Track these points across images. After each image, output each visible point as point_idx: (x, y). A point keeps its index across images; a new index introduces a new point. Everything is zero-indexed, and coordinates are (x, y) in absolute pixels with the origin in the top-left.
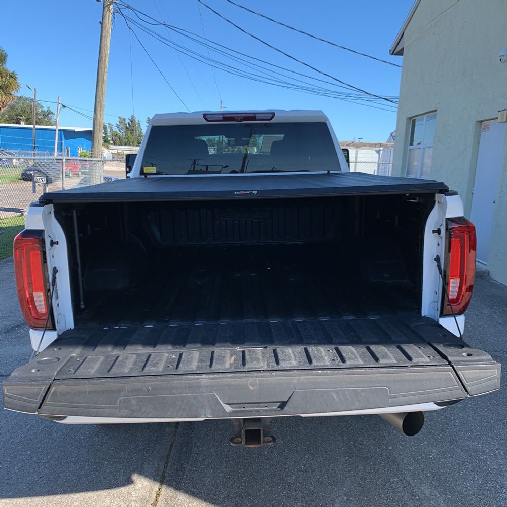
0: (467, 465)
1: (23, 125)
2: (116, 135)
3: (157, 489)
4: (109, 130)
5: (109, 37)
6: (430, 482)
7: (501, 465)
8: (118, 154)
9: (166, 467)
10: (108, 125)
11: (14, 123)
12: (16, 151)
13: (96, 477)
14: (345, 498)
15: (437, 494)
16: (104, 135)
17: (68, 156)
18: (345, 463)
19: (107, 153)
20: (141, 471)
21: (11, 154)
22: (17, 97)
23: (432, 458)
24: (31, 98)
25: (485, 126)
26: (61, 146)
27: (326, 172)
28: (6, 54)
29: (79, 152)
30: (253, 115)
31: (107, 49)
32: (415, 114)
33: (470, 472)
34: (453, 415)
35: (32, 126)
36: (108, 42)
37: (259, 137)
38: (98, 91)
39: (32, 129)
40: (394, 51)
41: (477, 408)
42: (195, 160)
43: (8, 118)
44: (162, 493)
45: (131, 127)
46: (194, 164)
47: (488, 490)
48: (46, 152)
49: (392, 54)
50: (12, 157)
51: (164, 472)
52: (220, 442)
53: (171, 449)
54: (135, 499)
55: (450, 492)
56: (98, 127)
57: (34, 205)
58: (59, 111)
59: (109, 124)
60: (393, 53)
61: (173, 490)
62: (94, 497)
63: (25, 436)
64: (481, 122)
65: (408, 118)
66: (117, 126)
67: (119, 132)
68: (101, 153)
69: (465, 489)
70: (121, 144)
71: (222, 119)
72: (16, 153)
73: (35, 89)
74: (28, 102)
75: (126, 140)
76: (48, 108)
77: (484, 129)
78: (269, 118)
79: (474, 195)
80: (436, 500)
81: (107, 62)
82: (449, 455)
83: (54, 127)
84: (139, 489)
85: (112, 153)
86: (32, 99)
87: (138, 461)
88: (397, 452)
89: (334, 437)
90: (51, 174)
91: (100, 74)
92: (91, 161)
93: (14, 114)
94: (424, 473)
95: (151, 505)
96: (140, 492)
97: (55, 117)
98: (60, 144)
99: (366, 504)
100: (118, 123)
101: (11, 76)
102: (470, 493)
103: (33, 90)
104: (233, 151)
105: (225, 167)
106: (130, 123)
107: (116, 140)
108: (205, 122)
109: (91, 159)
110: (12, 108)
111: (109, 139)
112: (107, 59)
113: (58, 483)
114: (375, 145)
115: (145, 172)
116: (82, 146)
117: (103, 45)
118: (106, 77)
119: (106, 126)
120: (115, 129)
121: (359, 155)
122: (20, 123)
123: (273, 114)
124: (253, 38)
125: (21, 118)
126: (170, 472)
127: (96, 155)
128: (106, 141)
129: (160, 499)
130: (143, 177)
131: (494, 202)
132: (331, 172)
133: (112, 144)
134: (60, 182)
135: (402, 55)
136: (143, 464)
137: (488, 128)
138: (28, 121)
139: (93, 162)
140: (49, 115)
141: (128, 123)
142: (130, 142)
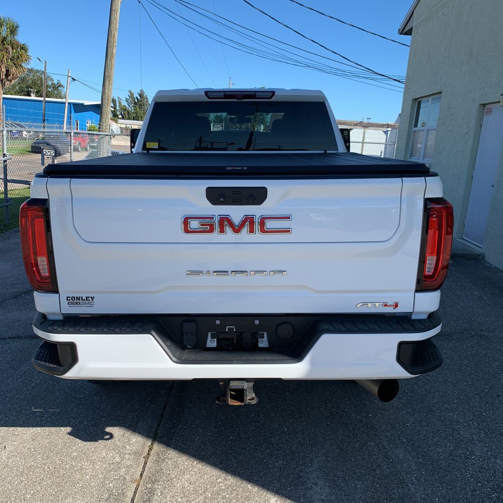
0: (440, 433)
1: (33, 97)
2: (125, 110)
3: (150, 444)
4: (118, 104)
5: (119, 11)
6: (404, 447)
7: (473, 434)
8: (126, 128)
9: (159, 425)
10: (117, 99)
11: (24, 95)
12: (26, 123)
13: (94, 431)
14: (324, 458)
15: (410, 458)
16: (113, 109)
17: (77, 129)
18: (326, 427)
19: (115, 127)
20: (136, 428)
21: (21, 126)
22: (28, 69)
23: (408, 426)
24: (42, 70)
25: (488, 109)
26: (71, 119)
27: (323, 152)
29: (88, 126)
30: (253, 93)
31: (116, 23)
32: (420, 96)
33: (442, 440)
34: (433, 388)
35: (42, 99)
36: (117, 16)
37: (267, 115)
38: (107, 66)
39: (41, 101)
41: (457, 382)
42: (201, 137)
43: (18, 90)
44: (154, 447)
45: (139, 102)
46: (200, 141)
47: (458, 456)
48: (55, 125)
49: (401, 34)
50: (22, 129)
51: (157, 429)
52: (211, 404)
53: (164, 408)
54: (128, 452)
55: (422, 456)
56: (106, 101)
57: (38, 176)
58: (68, 84)
59: (119, 98)
60: (402, 32)
61: (164, 445)
62: (91, 449)
63: (30, 393)
64: (484, 105)
65: (413, 99)
66: (127, 100)
67: (128, 106)
68: (108, 127)
69: (436, 454)
70: (129, 119)
71: (223, 96)
72: (26, 125)
73: (45, 62)
74: (38, 74)
75: (135, 115)
76: (58, 80)
77: (486, 112)
78: (269, 97)
79: (473, 178)
80: (408, 463)
81: (116, 36)
82: (425, 424)
83: (64, 100)
84: (133, 444)
85: (121, 128)
86: (42, 72)
87: (133, 418)
88: (376, 420)
89: (318, 404)
90: (59, 146)
91: (109, 48)
92: (99, 135)
93: (24, 86)
94: (400, 440)
95: (144, 457)
96: (134, 446)
97: (65, 90)
98: (70, 118)
99: (343, 464)
100: (128, 97)
101: (22, 48)
102: (441, 458)
103: (44, 62)
104: (241, 128)
105: (230, 144)
106: (139, 97)
107: (124, 114)
108: (207, 99)
109: (98, 133)
110: (23, 80)
111: (118, 113)
112: (116, 34)
113: (59, 435)
114: (382, 126)
115: (148, 147)
116: (91, 119)
117: (113, 18)
118: (114, 51)
119: (115, 100)
120: (124, 103)
121: (366, 135)
122: (30, 96)
123: (273, 93)
124: (262, 13)
125: (32, 90)
126: (162, 429)
127: (104, 130)
128: (115, 115)
129: (152, 452)
130: (146, 152)
131: (493, 186)
132: (328, 152)
133: (120, 119)
134: (68, 155)
135: (411, 35)
136: (138, 422)
137: (491, 112)
138: (38, 94)
139: (100, 136)
140: (59, 88)
141: (137, 98)
142: (138, 117)
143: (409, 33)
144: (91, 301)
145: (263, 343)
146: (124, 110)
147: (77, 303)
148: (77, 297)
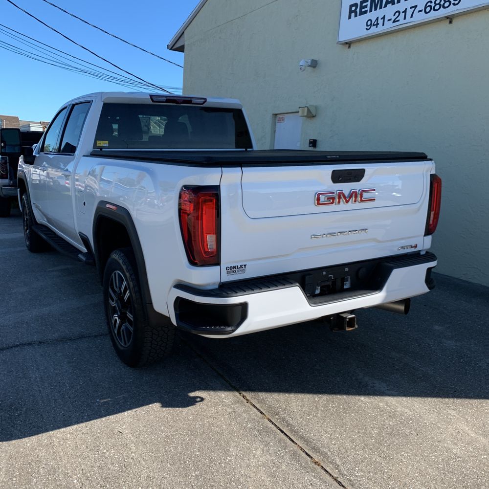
3: (239, 394)
25: (279, 118)
30: (189, 99)
40: (172, 47)
64: (276, 115)
71: (165, 101)
77: (278, 120)
95: (247, 403)
108: (151, 102)
115: (98, 145)
123: (205, 99)
135: (184, 52)
137: (283, 120)
143: (181, 49)
144: (244, 268)
145: (347, 285)
147: (233, 272)
148: (234, 267)
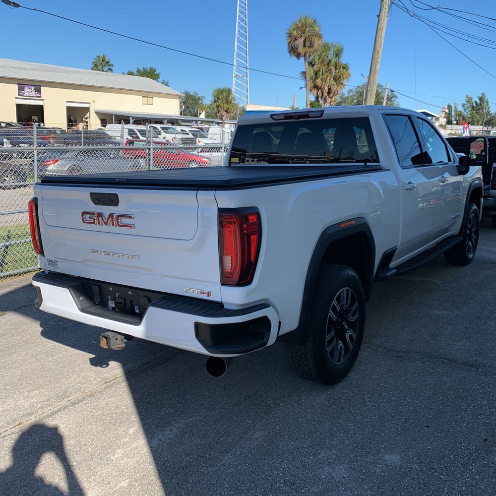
4: (453, 110)
5: (384, 29)
10: (453, 105)
28: (342, 46)
30: (307, 113)
31: (381, 40)
36: (383, 33)
45: (478, 106)
59: (455, 104)
66: (463, 105)
67: (463, 112)
75: (471, 120)
78: (320, 115)
81: (380, 52)
100: (465, 102)
101: (344, 68)
106: (478, 101)
107: (459, 120)
111: (453, 119)
112: (381, 50)
118: (378, 67)
119: (451, 106)
120: (460, 108)
128: (449, 121)
133: (454, 124)
140: (393, 99)
141: (476, 102)
142: (474, 121)
144: (56, 263)
145: (137, 310)
146: (459, 116)
148: (51, 260)
